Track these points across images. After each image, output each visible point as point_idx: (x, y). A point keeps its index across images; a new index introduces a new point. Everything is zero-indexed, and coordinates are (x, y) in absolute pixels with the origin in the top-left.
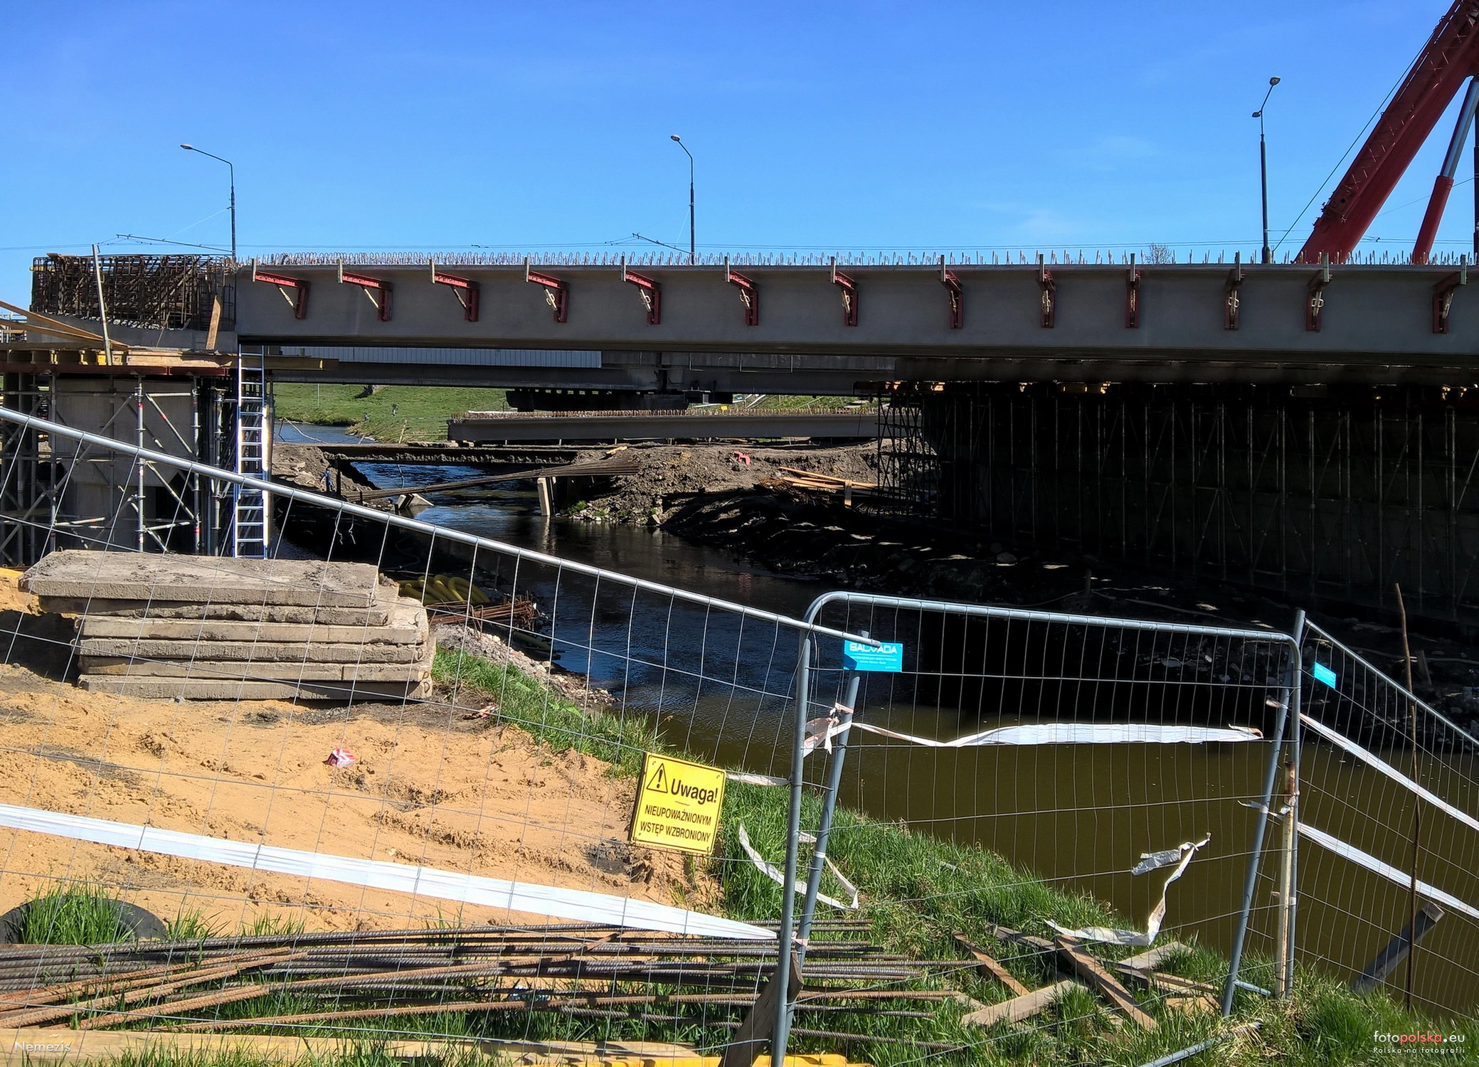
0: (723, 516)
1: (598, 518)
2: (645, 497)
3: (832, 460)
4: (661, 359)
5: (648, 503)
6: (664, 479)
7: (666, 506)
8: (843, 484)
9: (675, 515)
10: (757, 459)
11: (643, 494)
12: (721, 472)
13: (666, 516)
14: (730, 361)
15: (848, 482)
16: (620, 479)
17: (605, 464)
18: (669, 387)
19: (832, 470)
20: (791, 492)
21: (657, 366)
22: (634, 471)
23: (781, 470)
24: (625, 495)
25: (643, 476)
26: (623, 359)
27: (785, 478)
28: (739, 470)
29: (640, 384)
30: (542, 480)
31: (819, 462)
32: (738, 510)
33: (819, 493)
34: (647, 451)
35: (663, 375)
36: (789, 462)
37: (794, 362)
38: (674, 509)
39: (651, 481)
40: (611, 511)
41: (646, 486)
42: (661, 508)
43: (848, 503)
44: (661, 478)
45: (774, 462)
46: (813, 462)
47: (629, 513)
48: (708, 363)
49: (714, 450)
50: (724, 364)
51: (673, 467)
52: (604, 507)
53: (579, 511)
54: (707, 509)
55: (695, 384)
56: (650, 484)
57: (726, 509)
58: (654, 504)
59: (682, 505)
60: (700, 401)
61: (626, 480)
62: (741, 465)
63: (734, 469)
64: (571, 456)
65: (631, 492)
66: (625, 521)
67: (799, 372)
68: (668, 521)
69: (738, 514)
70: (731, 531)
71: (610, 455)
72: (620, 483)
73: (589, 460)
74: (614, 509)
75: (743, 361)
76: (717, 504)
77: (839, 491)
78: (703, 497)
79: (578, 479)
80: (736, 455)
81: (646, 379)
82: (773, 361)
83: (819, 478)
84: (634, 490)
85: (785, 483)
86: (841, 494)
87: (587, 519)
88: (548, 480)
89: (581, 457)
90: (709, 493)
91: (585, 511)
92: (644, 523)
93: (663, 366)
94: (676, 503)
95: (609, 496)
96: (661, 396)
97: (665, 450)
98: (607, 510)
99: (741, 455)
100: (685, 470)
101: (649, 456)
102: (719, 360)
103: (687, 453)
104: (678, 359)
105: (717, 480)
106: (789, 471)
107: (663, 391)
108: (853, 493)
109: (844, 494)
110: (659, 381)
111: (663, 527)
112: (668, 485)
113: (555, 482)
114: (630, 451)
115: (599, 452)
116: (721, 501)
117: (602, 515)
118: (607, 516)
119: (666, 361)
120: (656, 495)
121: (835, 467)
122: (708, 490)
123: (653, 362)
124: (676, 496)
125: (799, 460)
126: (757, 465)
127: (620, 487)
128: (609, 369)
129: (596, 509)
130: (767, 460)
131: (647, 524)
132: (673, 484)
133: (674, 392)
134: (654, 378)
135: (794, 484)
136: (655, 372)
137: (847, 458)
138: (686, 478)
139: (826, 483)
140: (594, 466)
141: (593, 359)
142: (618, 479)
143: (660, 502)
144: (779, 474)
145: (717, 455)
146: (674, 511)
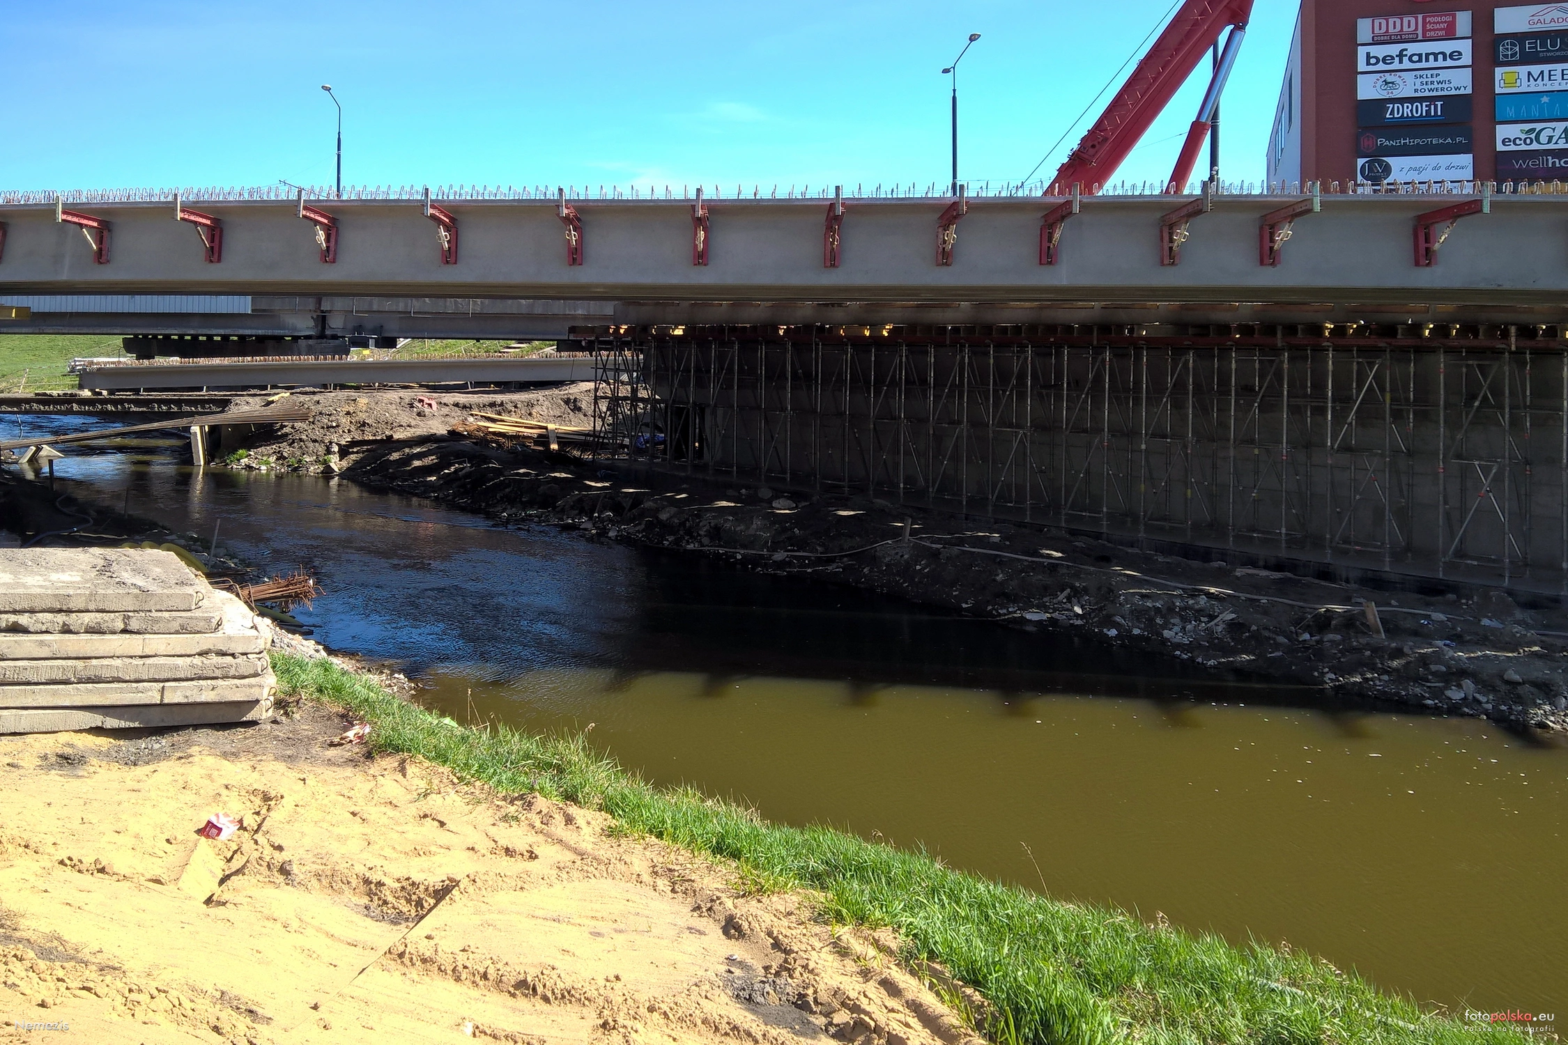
0: (417, 463)
1: (263, 468)
2: (317, 444)
3: (530, 405)
4: (320, 304)
5: (321, 449)
6: (338, 426)
7: (344, 452)
8: (546, 428)
9: (356, 462)
10: (445, 404)
11: (315, 441)
12: (405, 417)
13: (345, 464)
14: (401, 305)
15: (551, 426)
16: (285, 426)
17: (268, 411)
18: (328, 332)
19: (530, 414)
20: (489, 437)
21: (315, 311)
22: (304, 418)
23: (472, 415)
24: (293, 442)
25: (313, 423)
26: (277, 304)
27: (479, 423)
28: (425, 416)
29: (295, 329)
30: (195, 429)
31: (516, 407)
32: (434, 457)
33: (516, 437)
34: (316, 398)
35: (322, 320)
36: (482, 407)
37: (473, 306)
38: (353, 457)
39: (323, 428)
40: (277, 459)
41: (318, 433)
42: (337, 455)
43: (554, 446)
44: (334, 424)
45: (465, 407)
46: (510, 407)
47: (300, 461)
48: (375, 308)
49: (393, 395)
50: (394, 308)
51: (348, 413)
52: (269, 456)
53: (239, 460)
54: (395, 456)
55: (359, 329)
56: (321, 431)
57: (419, 456)
58: (329, 452)
59: (363, 452)
60: (366, 346)
61: (293, 427)
62: (427, 410)
63: (419, 414)
64: (224, 404)
65: (301, 440)
66: (296, 469)
67: (478, 317)
68: (348, 469)
69: (435, 461)
70: (429, 479)
71: (272, 402)
72: (285, 430)
73: (246, 407)
74: (281, 457)
75: (415, 305)
76: (407, 450)
77: (540, 436)
78: (389, 443)
79: (235, 426)
80: (421, 401)
81: (304, 325)
82: (450, 305)
83: (516, 422)
84: (304, 437)
85: (479, 429)
86: (543, 439)
87: (249, 468)
88: (202, 428)
89: (237, 404)
90: (398, 441)
91: (246, 460)
92: (319, 471)
93: (322, 312)
94: (355, 450)
95: (274, 444)
96: (319, 341)
97: (337, 396)
98: (273, 459)
99: (426, 401)
100: (362, 416)
101: (318, 402)
102: (388, 305)
103: (363, 400)
104: (340, 304)
105: (402, 426)
106: (482, 416)
107: (322, 336)
108: (558, 437)
109: (548, 438)
110: (316, 326)
111: (342, 475)
112: (344, 432)
113: (207, 430)
114: (294, 397)
115: (257, 399)
116: (411, 447)
117: (267, 463)
118: (273, 465)
119: (326, 305)
120: (331, 443)
121: (534, 412)
122: (396, 437)
123: (312, 307)
124: (354, 443)
125: (492, 405)
126: (445, 410)
127: (286, 435)
128: (257, 314)
129: (260, 457)
130: (457, 405)
131: (322, 472)
132: (349, 431)
133: (335, 337)
134: (312, 323)
135: (490, 430)
136: (312, 318)
137: (546, 403)
138: (364, 424)
139: (526, 427)
140: (256, 414)
141: (243, 305)
142: (283, 427)
143: (336, 449)
144: (471, 419)
145: (398, 400)
146: (354, 458)
